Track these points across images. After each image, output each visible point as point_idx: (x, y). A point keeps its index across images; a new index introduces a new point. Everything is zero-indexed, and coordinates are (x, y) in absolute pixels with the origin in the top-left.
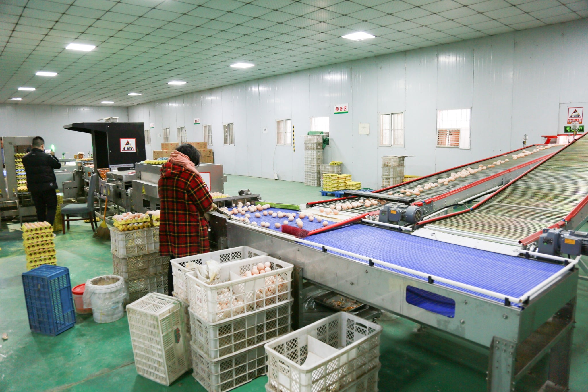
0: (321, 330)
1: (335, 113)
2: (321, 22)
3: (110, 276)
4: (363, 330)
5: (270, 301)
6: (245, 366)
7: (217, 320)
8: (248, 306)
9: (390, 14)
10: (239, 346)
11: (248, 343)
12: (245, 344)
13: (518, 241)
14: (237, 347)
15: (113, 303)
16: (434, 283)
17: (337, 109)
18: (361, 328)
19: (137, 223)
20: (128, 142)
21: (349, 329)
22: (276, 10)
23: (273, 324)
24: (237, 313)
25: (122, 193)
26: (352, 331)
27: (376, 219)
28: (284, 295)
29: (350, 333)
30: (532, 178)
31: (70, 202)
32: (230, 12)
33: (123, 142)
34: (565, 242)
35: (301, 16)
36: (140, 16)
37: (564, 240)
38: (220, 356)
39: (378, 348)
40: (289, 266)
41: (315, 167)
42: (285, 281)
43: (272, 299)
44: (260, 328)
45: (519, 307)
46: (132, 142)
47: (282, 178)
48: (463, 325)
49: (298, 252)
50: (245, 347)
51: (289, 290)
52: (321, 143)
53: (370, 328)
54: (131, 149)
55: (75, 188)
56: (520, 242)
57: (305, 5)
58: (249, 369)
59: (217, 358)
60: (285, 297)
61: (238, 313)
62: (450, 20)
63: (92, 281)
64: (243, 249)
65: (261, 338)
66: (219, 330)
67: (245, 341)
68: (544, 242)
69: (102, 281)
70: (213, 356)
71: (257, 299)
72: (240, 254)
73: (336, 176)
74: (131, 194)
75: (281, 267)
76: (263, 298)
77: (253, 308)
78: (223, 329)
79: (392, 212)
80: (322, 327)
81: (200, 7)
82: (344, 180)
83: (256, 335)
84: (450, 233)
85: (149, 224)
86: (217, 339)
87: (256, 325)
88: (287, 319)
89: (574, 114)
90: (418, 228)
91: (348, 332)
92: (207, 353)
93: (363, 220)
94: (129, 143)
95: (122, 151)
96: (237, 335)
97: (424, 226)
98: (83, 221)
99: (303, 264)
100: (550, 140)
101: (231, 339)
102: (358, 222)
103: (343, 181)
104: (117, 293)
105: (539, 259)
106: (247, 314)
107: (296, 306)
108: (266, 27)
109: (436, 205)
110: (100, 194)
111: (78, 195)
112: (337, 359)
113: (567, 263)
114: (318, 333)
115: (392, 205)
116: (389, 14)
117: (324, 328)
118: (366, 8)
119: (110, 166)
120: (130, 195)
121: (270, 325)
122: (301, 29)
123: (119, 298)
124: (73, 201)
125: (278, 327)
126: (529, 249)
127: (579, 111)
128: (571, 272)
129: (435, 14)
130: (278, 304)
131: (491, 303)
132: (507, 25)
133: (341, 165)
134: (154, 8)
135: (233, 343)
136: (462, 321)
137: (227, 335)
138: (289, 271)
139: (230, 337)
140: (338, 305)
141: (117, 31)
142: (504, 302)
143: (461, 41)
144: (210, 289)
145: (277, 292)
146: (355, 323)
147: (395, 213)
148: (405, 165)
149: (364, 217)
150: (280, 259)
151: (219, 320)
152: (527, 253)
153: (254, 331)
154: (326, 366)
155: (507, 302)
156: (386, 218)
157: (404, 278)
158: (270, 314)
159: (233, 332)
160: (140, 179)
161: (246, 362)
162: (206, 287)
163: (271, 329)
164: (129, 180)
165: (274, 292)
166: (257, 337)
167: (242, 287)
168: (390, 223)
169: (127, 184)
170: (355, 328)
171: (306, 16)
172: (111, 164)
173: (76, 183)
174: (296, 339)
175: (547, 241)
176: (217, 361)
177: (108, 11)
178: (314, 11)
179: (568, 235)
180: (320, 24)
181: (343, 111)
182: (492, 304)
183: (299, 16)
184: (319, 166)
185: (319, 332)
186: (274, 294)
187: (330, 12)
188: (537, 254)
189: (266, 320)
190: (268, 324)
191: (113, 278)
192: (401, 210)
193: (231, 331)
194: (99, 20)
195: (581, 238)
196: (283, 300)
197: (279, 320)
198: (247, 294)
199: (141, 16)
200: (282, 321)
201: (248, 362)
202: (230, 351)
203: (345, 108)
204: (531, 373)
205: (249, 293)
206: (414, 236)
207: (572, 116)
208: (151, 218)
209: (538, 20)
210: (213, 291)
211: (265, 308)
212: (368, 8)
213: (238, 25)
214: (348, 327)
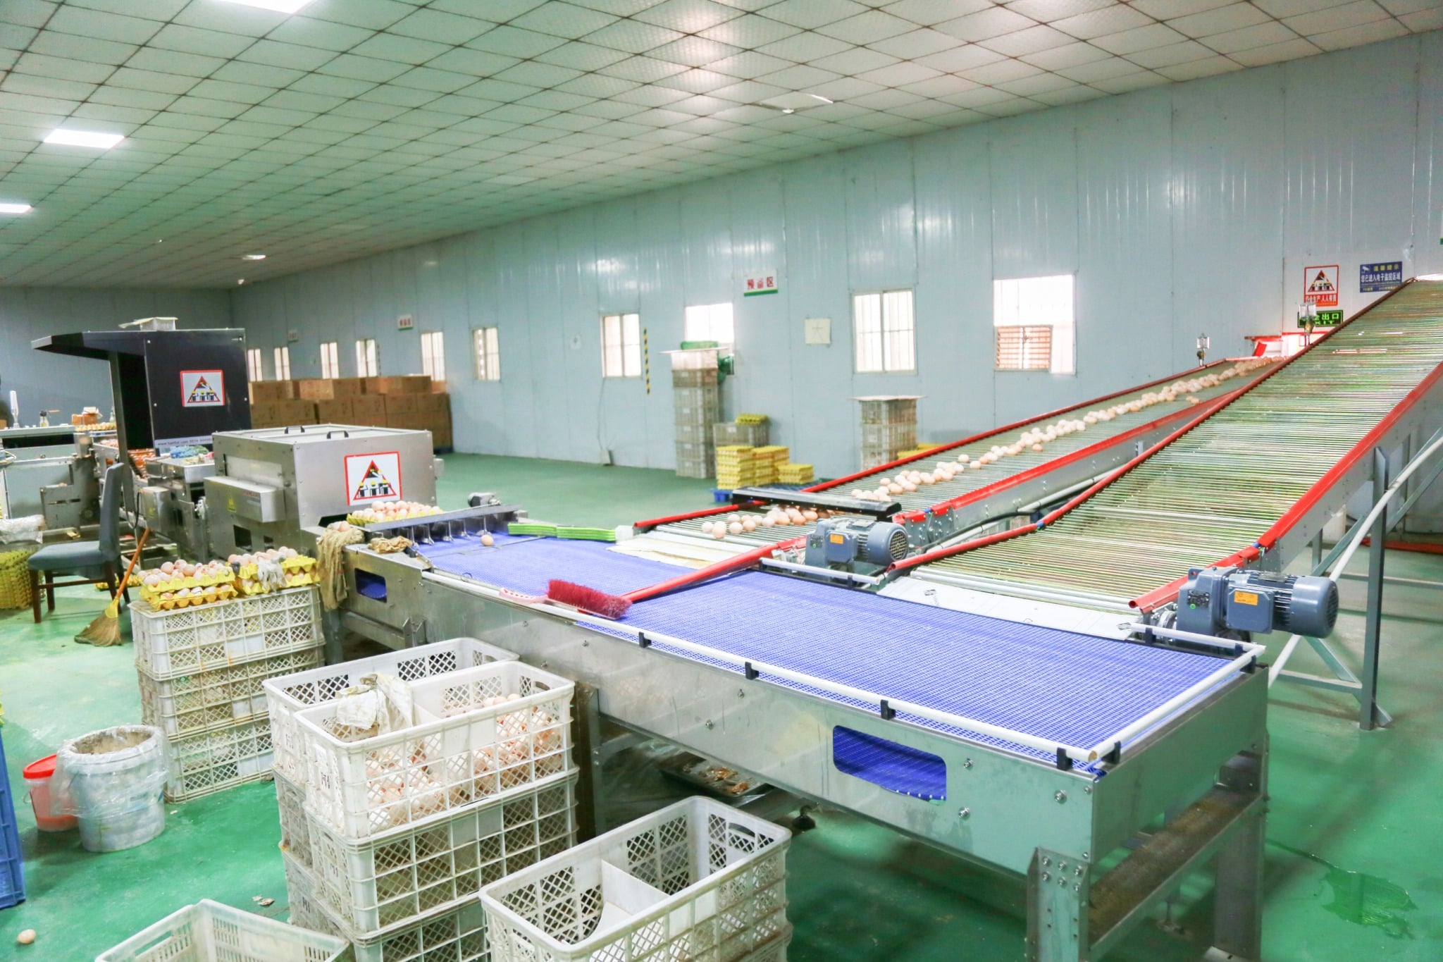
0: (638, 845)
1: (747, 295)
2: (693, 68)
3: (128, 728)
4: (746, 841)
5: (515, 777)
6: (454, 946)
7: (369, 833)
8: (452, 792)
9: (863, 46)
10: (435, 896)
11: (459, 886)
12: (450, 890)
13: (1129, 601)
14: (428, 899)
15: (132, 799)
16: (896, 718)
17: (751, 284)
18: (743, 836)
19: (200, 589)
20: (202, 380)
21: (715, 841)
22: (576, 40)
23: (527, 834)
24: (424, 809)
25: (185, 512)
26: (721, 845)
27: (798, 559)
28: (551, 759)
29: (717, 849)
30: (1200, 443)
31: (62, 538)
32: (460, 46)
33: (189, 379)
34: (1236, 601)
35: (640, 54)
36: (230, 57)
37: (1233, 595)
38: (382, 923)
39: (782, 885)
40: (564, 684)
41: (701, 430)
42: (554, 725)
43: (520, 771)
44: (490, 847)
45: (1091, 769)
46: (214, 379)
47: (621, 461)
48: (965, 823)
49: (586, 649)
50: (452, 898)
51: (566, 746)
52: (713, 370)
53: (763, 837)
54: (212, 398)
55: (74, 501)
56: (1133, 604)
57: (648, 26)
58: (464, 953)
59: (375, 929)
60: (554, 766)
61: (428, 811)
62: (1011, 58)
63: (76, 744)
64: (461, 647)
65: (493, 873)
66: (377, 857)
67: (449, 882)
68: (1189, 602)
69: (104, 743)
70: (363, 926)
71: (477, 773)
72: (453, 658)
73: (749, 450)
74: (206, 513)
75: (545, 688)
76: (494, 769)
77: (468, 797)
78: (388, 854)
79: (833, 540)
80: (642, 838)
81: (382, 34)
82: (770, 460)
83: (481, 865)
84: (972, 588)
85: (231, 589)
86: (372, 881)
87: (479, 840)
88: (564, 821)
89: (1318, 283)
90: (894, 578)
91: (713, 847)
92: (348, 918)
93: (765, 560)
94: (205, 383)
95: (186, 405)
96: (427, 867)
97: (912, 573)
98: (93, 586)
99: (598, 679)
100: (1265, 346)
101: (411, 879)
102: (750, 565)
103: (767, 462)
104: (143, 772)
105: (1182, 646)
106: (451, 811)
107: (584, 788)
108: (556, 83)
109: (962, 516)
110: (137, 514)
111: (84, 519)
112: (661, 920)
113: (1239, 651)
114: (630, 854)
115: (837, 523)
116: (858, 46)
117: (647, 841)
118: (800, 31)
119: (157, 443)
120: (203, 517)
121: (514, 840)
122: (646, 87)
123: (150, 785)
124: (71, 534)
125: (538, 843)
126: (1157, 621)
127: (1330, 275)
128: (1248, 675)
129: (973, 43)
130: (536, 783)
131: (1025, 764)
132: (1151, 70)
133: (766, 423)
134: (263, 38)
135: (418, 889)
136: (963, 812)
137: (399, 868)
138: (563, 697)
139: (407, 873)
140: (720, 779)
141: (176, 97)
142: (1055, 759)
143: (1046, 109)
144: (345, 752)
145: (532, 752)
146: (727, 825)
147: (841, 541)
148: (918, 417)
149: (768, 554)
150: (546, 667)
151: (374, 832)
152: (1149, 631)
153: (474, 855)
154: (631, 939)
155: (1065, 762)
156: (821, 554)
157: (828, 706)
158: (515, 810)
159: (415, 862)
160: (226, 475)
161: (454, 935)
162: (336, 747)
163: (521, 847)
164: (198, 479)
165: (523, 754)
166: (484, 870)
167: (434, 743)
168: (832, 568)
169: (194, 489)
170: (728, 839)
171: (652, 54)
172: (160, 436)
173: (77, 490)
174: (567, 872)
175: (1196, 599)
176: (373, 939)
177: (144, 45)
178: (670, 40)
179: (1245, 582)
180: (691, 72)
181: (765, 288)
182: (1029, 765)
183: (636, 55)
184: (711, 427)
185: (634, 852)
186: (524, 758)
187: (711, 43)
188: (1175, 633)
189: (505, 827)
190: (510, 836)
191: (136, 734)
192: (855, 534)
193: (409, 857)
194: (122, 69)
195: (1272, 590)
196: (551, 771)
197: (541, 825)
198: (450, 760)
199: (233, 59)
200: (548, 827)
201: (460, 936)
202: (410, 911)
203: (769, 280)
204: (1181, 931)
205: (455, 758)
206: (885, 597)
207: (1313, 288)
208: (236, 572)
209: (1221, 57)
210: (353, 758)
211: (502, 794)
212: (806, 30)
213: (484, 78)
214: (713, 836)
